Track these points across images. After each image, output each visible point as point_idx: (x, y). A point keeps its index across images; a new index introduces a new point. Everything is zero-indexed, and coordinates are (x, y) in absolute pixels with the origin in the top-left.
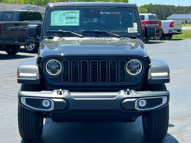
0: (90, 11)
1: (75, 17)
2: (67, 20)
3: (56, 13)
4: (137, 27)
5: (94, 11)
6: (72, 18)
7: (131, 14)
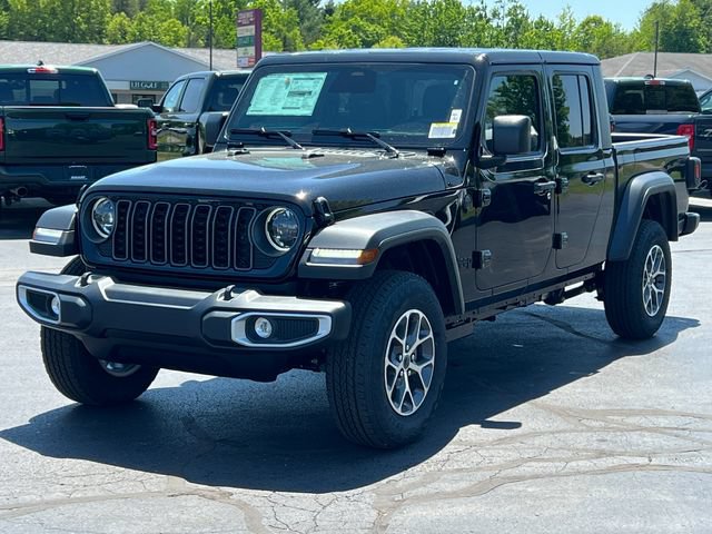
0: (355, 74)
1: (310, 93)
2: (290, 100)
3: (272, 81)
4: (458, 121)
5: (361, 74)
6: (302, 94)
7: (456, 83)
